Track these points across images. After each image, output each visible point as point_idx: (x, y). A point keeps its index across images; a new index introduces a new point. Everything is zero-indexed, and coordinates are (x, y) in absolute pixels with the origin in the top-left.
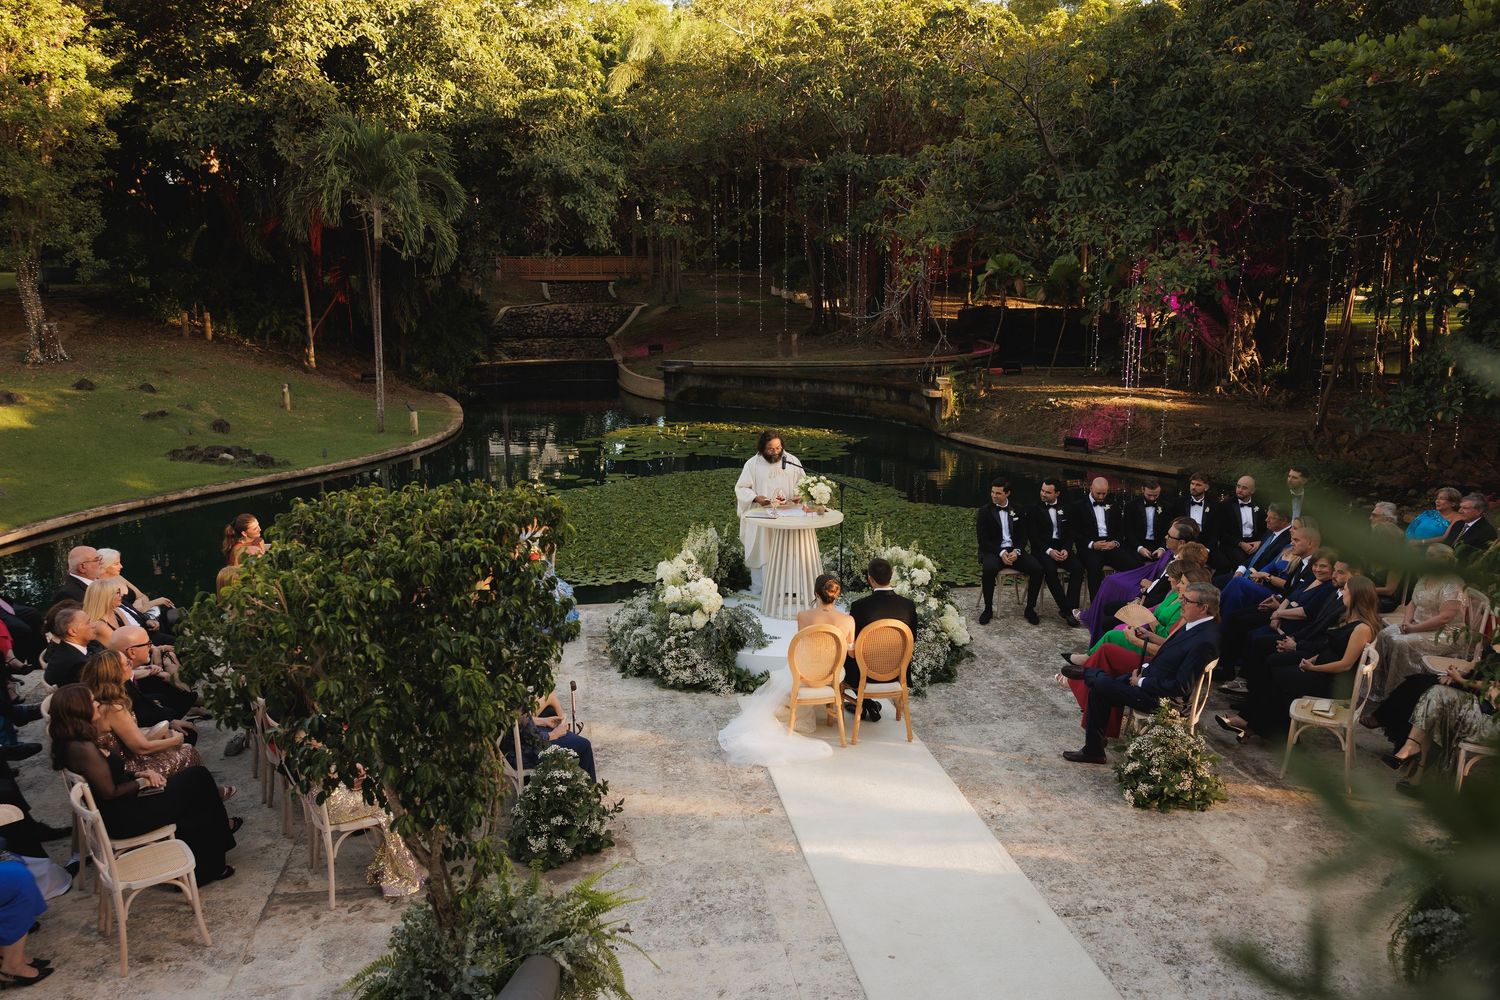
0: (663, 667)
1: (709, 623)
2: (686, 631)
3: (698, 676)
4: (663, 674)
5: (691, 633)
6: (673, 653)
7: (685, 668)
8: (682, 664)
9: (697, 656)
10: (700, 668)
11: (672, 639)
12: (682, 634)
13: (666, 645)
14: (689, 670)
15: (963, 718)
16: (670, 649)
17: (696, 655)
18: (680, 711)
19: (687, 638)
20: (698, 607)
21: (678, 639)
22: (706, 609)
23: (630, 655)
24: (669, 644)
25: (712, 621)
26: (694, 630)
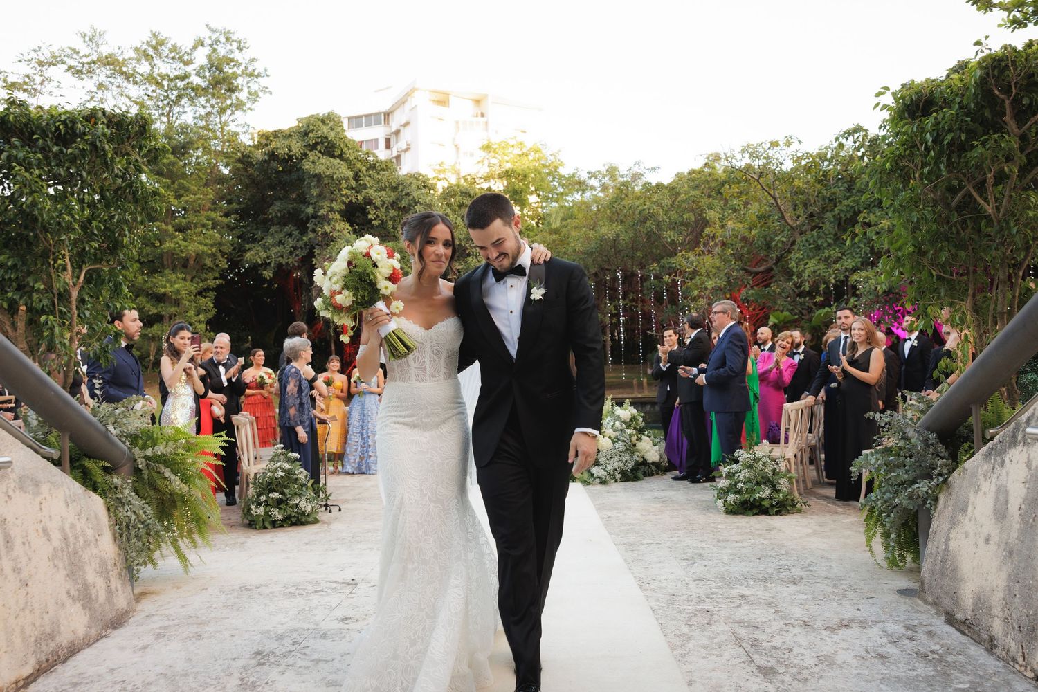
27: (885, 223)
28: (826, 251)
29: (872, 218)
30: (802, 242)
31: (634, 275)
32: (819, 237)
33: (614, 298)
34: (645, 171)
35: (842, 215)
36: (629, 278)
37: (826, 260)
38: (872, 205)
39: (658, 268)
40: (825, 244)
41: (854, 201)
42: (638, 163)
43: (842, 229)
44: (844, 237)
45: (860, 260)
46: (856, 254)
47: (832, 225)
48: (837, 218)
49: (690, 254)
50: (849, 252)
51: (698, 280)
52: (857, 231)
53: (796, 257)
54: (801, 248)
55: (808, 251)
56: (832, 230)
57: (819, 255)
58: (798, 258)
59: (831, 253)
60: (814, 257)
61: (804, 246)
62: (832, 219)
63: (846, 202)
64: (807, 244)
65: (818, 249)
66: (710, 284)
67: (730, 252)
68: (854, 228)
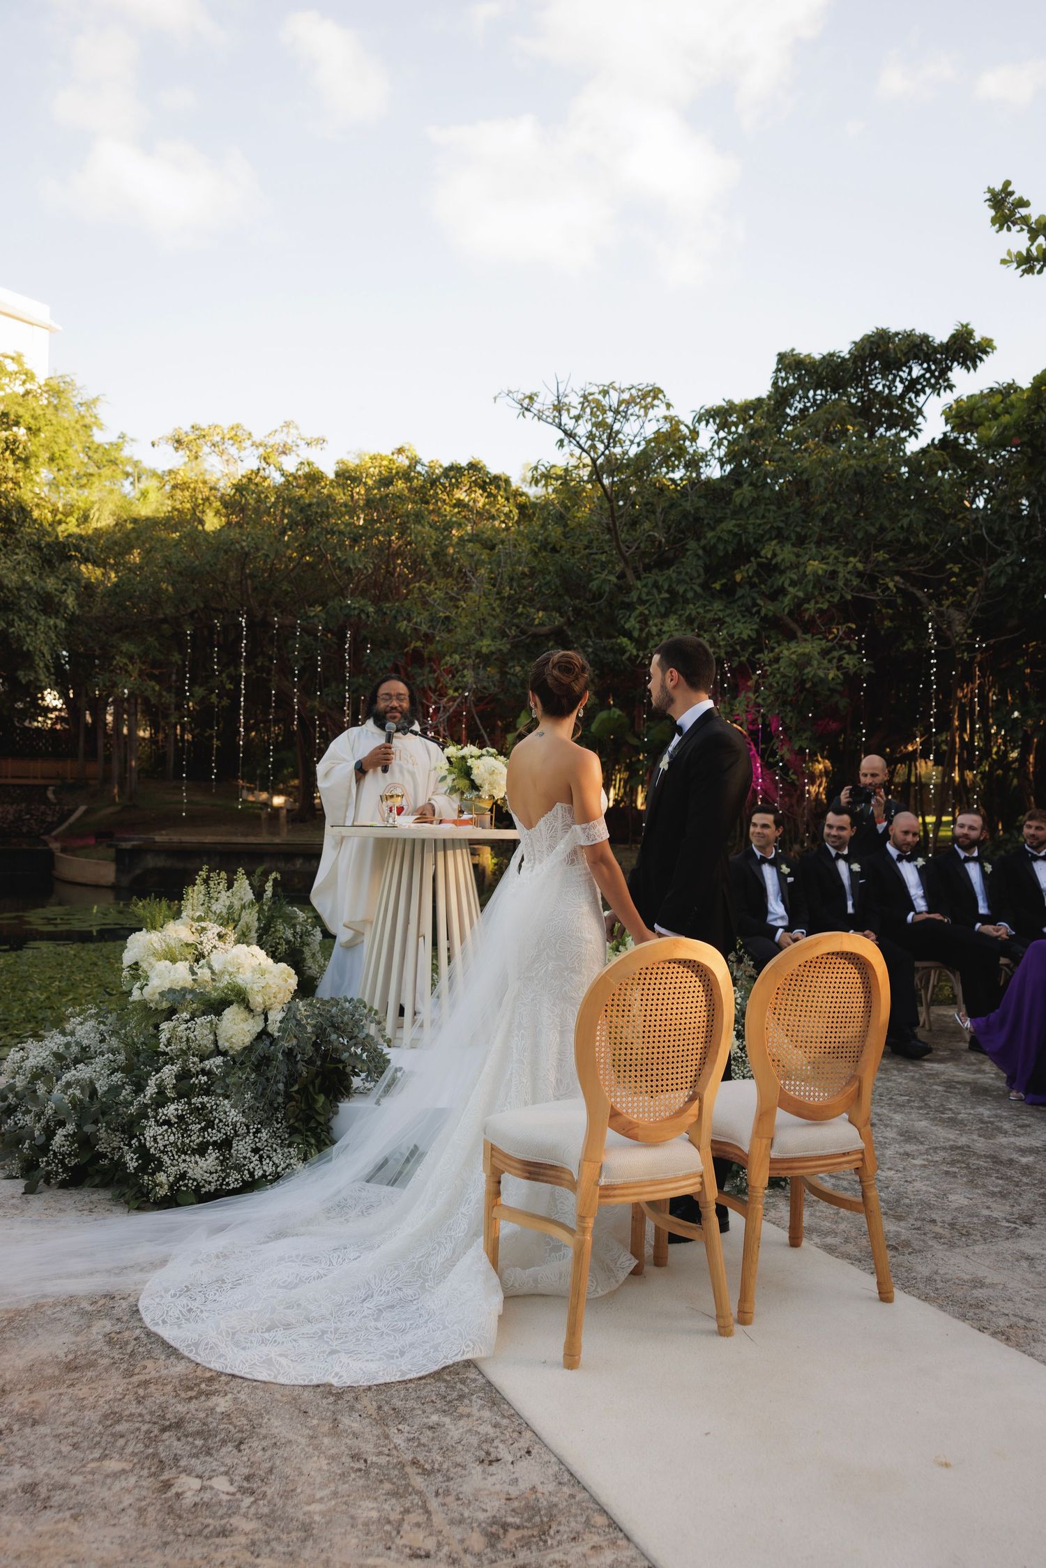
0: (143, 1152)
1: (263, 1034)
2: (202, 1059)
3: (239, 1168)
4: (142, 1169)
5: (219, 1060)
6: (171, 1110)
7: (201, 1150)
8: (196, 1139)
9: (234, 1116)
10: (241, 1148)
11: (168, 1073)
12: (193, 1063)
13: (151, 1090)
14: (212, 1157)
16: (161, 1099)
17: (231, 1113)
19: (208, 1073)
20: (238, 997)
21: (184, 1075)
22: (257, 1000)
23: (50, 1133)
24: (159, 1086)
25: (273, 1028)
26: (224, 1054)
27: (815, 566)
28: (691, 606)
29: (786, 554)
30: (645, 586)
31: (267, 624)
32: (679, 582)
33: (231, 660)
34: (299, 442)
35: (721, 547)
37: (690, 621)
38: (767, 536)
39: (323, 615)
40: (690, 595)
41: (739, 526)
42: (287, 425)
43: (712, 572)
44: (717, 586)
45: (755, 627)
46: (743, 616)
47: (701, 563)
48: (709, 550)
49: (432, 587)
50: (728, 611)
51: (460, 636)
52: (738, 578)
53: (637, 612)
54: (644, 597)
55: (659, 602)
56: (701, 571)
57: (675, 613)
58: (641, 614)
59: (701, 611)
60: (665, 615)
61: (648, 594)
62: (700, 552)
63: (723, 526)
64: (655, 591)
65: (674, 601)
66: (486, 645)
67: (507, 591)
68: (736, 571)
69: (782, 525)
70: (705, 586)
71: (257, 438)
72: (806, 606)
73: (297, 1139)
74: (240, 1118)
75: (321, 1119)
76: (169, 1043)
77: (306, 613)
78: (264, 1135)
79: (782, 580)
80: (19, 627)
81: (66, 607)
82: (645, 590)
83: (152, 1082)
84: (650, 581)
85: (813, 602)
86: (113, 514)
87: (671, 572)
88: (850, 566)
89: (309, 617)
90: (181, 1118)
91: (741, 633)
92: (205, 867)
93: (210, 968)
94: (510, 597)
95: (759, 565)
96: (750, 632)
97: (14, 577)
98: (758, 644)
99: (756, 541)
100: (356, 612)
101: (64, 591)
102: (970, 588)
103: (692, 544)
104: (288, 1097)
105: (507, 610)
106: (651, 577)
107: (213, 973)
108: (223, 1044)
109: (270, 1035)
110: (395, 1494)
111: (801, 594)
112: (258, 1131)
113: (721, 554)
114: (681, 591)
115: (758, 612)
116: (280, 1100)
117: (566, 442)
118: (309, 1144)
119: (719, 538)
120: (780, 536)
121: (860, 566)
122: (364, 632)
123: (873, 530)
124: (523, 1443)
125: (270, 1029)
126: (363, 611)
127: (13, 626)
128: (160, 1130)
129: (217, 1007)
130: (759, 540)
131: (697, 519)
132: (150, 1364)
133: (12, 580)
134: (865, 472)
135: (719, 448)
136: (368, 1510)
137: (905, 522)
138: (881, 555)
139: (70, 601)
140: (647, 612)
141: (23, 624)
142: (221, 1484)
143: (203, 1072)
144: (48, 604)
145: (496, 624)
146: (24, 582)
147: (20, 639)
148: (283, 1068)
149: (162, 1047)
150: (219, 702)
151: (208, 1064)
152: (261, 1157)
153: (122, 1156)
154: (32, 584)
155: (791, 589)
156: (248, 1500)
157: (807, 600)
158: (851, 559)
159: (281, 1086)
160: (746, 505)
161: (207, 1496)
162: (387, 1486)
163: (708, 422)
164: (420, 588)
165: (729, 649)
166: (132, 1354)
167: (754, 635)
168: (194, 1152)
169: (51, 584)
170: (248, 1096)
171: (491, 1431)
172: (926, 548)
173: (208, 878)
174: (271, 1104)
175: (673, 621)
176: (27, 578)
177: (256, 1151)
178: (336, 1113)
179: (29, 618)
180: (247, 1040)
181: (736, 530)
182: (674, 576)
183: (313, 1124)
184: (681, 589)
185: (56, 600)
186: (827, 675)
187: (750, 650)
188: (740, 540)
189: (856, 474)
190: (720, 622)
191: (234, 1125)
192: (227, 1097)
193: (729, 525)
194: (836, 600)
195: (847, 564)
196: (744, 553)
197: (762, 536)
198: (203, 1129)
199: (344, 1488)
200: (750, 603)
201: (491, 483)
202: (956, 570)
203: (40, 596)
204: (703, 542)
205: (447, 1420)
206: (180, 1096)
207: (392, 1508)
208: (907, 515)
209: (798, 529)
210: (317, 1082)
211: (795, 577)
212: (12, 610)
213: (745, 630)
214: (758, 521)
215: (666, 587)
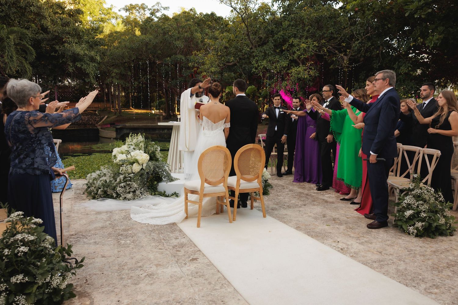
0: (117, 193)
1: (142, 169)
2: (129, 174)
5: (133, 174)
6: (122, 185)
7: (129, 193)
8: (128, 191)
11: (122, 177)
12: (127, 175)
13: (118, 180)
15: (285, 207)
16: (121, 183)
17: (135, 185)
18: (127, 213)
19: (130, 177)
20: (136, 161)
21: (125, 178)
22: (140, 162)
24: (120, 180)
25: (144, 168)
26: (134, 173)
27: (303, 45)
28: (270, 57)
29: (296, 42)
31: (155, 63)
32: (267, 50)
33: (145, 74)
34: (161, 8)
35: (278, 40)
36: (153, 64)
37: (270, 61)
38: (292, 36)
39: (170, 60)
40: (270, 54)
41: (283, 33)
42: (158, 3)
43: (276, 46)
44: (278, 51)
45: (288, 63)
46: (285, 60)
47: (273, 44)
48: (275, 41)
49: (198, 53)
50: (281, 58)
51: (206, 67)
52: (284, 48)
53: (255, 59)
54: (257, 55)
55: (261, 56)
56: (273, 47)
57: (266, 59)
58: (257, 60)
59: (273, 58)
60: (263, 60)
61: (258, 54)
62: (273, 41)
63: (280, 33)
64: (260, 53)
65: (265, 55)
66: (213, 69)
67: (219, 53)
68: (283, 47)
69: (296, 33)
70: (275, 51)
71: (149, 7)
72: (301, 57)
73: (149, 190)
74: (137, 186)
75: (155, 187)
76: (122, 171)
77: (165, 60)
78: (142, 189)
79: (295, 49)
80: (85, 66)
81: (97, 60)
82: (257, 52)
83: (118, 179)
84: (259, 50)
85: (303, 55)
86: (110, 30)
87: (265, 47)
88: (314, 45)
89: (166, 61)
90: (125, 186)
91: (283, 65)
92: (131, 133)
93: (131, 155)
94: (220, 55)
95: (289, 45)
96: (285, 64)
97: (82, 52)
98: (289, 67)
99: (288, 38)
100: (179, 59)
101: (96, 55)
102: (348, 50)
103: (271, 39)
104: (147, 182)
105: (220, 59)
106: (259, 49)
107: (131, 156)
108: (133, 171)
109: (143, 169)
110: (159, 243)
111: (299, 53)
112: (141, 189)
113: (279, 42)
114: (267, 53)
115: (288, 58)
116: (146, 182)
117: (234, 10)
118: (152, 191)
119: (278, 37)
120: (295, 36)
121: (317, 45)
122: (182, 65)
123: (321, 34)
124: (184, 237)
125: (143, 168)
126: (181, 59)
127: (83, 66)
128: (120, 188)
129: (132, 164)
130: (289, 37)
131: (272, 32)
132: (117, 227)
133: (82, 53)
134: (318, 17)
135: (280, 9)
136: (154, 244)
137: (330, 31)
138: (323, 41)
139: (98, 58)
140: (258, 59)
141: (86, 65)
142: (128, 242)
143: (129, 177)
144: (92, 59)
145: (217, 63)
146: (85, 53)
147: (85, 69)
148: (146, 176)
149: (120, 172)
150: (142, 86)
151: (130, 175)
152: (142, 194)
153: (112, 194)
154: (87, 53)
155: (297, 52)
156: (133, 243)
157: (301, 55)
158: (315, 43)
159: (146, 179)
160: (286, 27)
161: (126, 243)
162: (158, 242)
163: (276, 2)
164: (195, 53)
165: (280, 69)
166: (114, 226)
167: (287, 65)
168: (127, 193)
169: (93, 53)
170: (139, 182)
171: (178, 235)
172: (337, 38)
173: (132, 135)
174: (144, 183)
175: (265, 62)
176: (86, 52)
177: (141, 193)
178: (158, 185)
179: (87, 63)
180: (139, 170)
181: (283, 35)
182: (265, 48)
183: (153, 187)
184: (267, 52)
185: (94, 58)
186: (304, 77)
187: (286, 69)
188: (284, 38)
189: (316, 18)
190: (278, 61)
191: (136, 188)
192: (135, 182)
193: (281, 33)
194: (309, 55)
195: (313, 44)
196: (285, 41)
197: (290, 36)
198: (129, 188)
199: (150, 242)
200: (286, 56)
201: (217, 19)
202: (344, 45)
203: (90, 57)
204: (274, 38)
205: (171, 234)
206: (124, 182)
207: (158, 244)
208: (330, 29)
209: (300, 34)
210: (154, 179)
211: (298, 48)
212: (82, 61)
213: (285, 63)
214: (289, 32)
215: (263, 52)
